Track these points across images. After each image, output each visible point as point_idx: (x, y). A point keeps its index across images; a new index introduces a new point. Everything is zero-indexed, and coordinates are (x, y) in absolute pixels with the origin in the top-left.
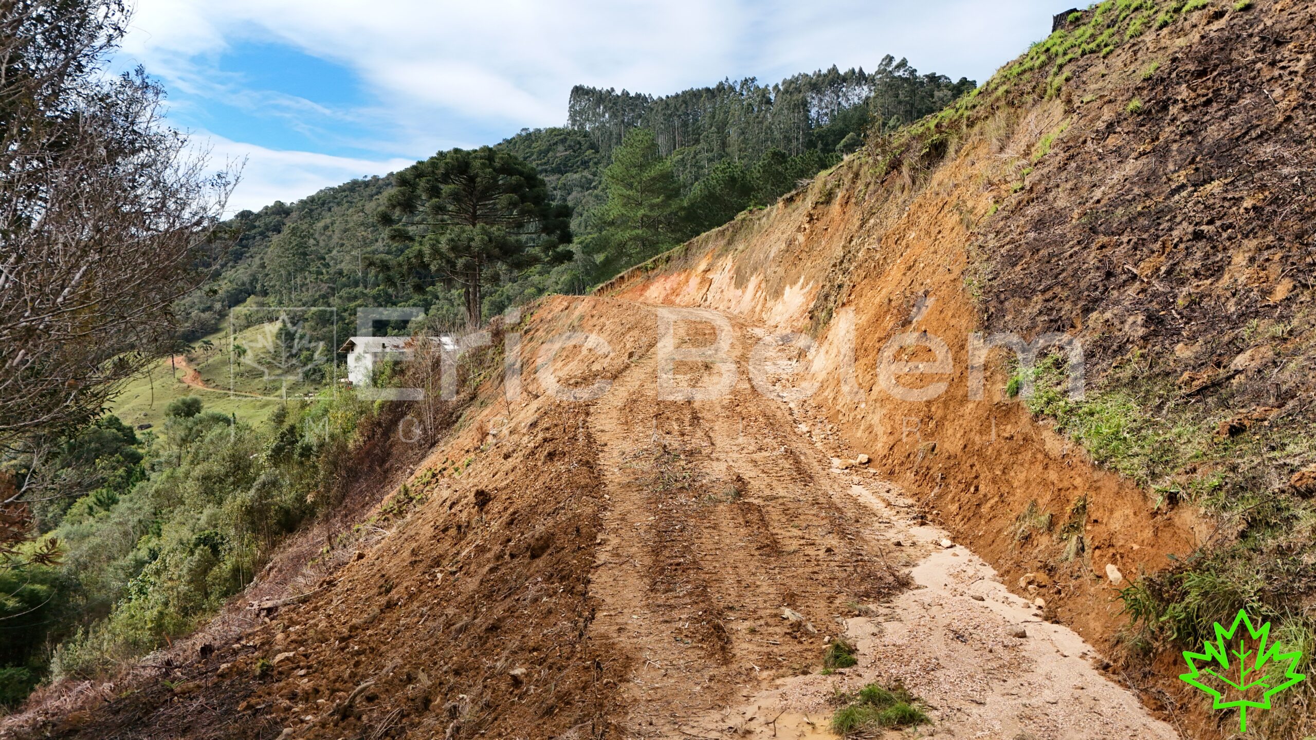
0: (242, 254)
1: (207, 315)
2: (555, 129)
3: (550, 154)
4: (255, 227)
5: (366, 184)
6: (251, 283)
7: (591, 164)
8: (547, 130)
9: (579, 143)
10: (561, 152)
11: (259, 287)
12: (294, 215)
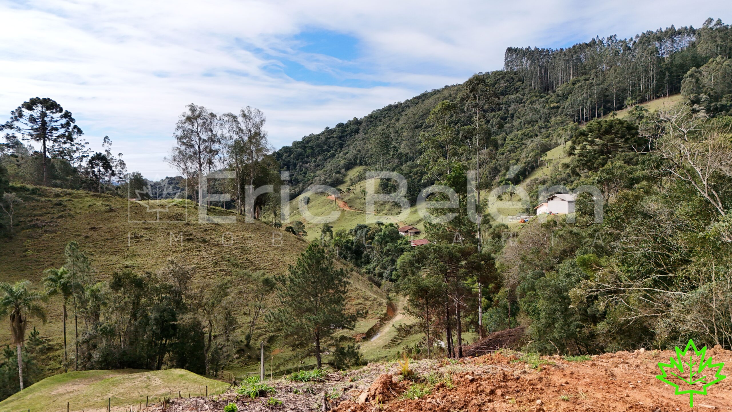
0: (343, 144)
1: (338, 175)
2: (497, 72)
3: (496, 86)
4: (346, 131)
5: (396, 106)
6: (354, 159)
7: (520, 89)
8: (493, 73)
9: (512, 78)
10: (503, 84)
11: (358, 161)
12: (364, 124)
